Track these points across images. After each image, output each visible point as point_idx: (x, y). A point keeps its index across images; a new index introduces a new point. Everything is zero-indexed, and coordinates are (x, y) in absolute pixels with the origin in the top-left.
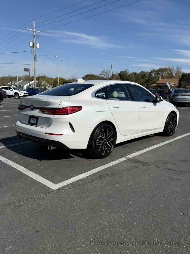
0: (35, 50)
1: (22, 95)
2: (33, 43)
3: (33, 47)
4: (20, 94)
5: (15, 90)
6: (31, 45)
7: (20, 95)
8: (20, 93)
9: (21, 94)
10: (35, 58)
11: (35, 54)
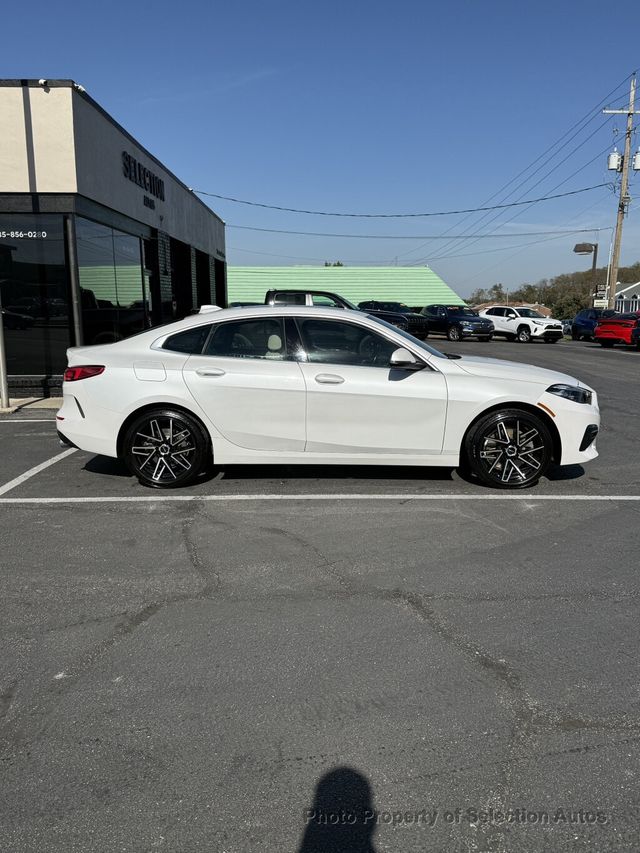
0: (625, 178)
1: (538, 333)
2: (623, 157)
3: (621, 171)
4: (532, 330)
5: (522, 316)
6: (614, 162)
7: (533, 334)
8: (533, 327)
9: (536, 330)
10: (622, 206)
11: (624, 192)
